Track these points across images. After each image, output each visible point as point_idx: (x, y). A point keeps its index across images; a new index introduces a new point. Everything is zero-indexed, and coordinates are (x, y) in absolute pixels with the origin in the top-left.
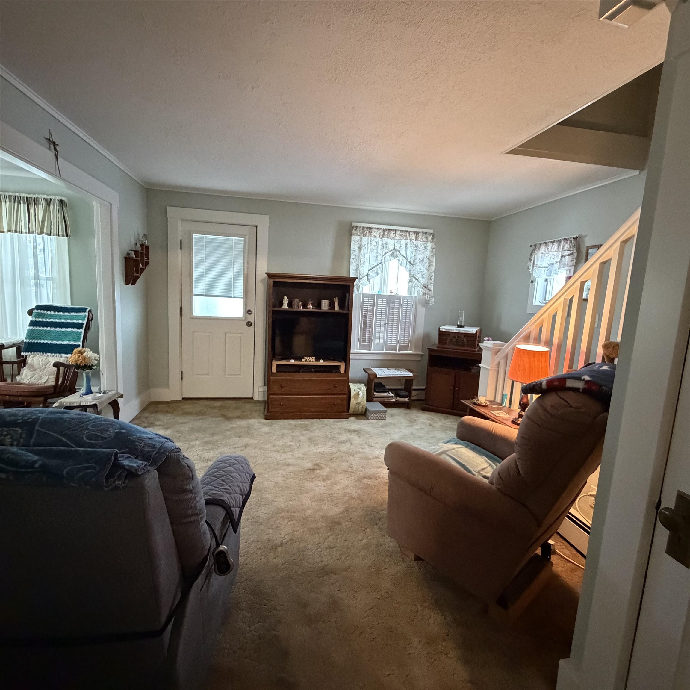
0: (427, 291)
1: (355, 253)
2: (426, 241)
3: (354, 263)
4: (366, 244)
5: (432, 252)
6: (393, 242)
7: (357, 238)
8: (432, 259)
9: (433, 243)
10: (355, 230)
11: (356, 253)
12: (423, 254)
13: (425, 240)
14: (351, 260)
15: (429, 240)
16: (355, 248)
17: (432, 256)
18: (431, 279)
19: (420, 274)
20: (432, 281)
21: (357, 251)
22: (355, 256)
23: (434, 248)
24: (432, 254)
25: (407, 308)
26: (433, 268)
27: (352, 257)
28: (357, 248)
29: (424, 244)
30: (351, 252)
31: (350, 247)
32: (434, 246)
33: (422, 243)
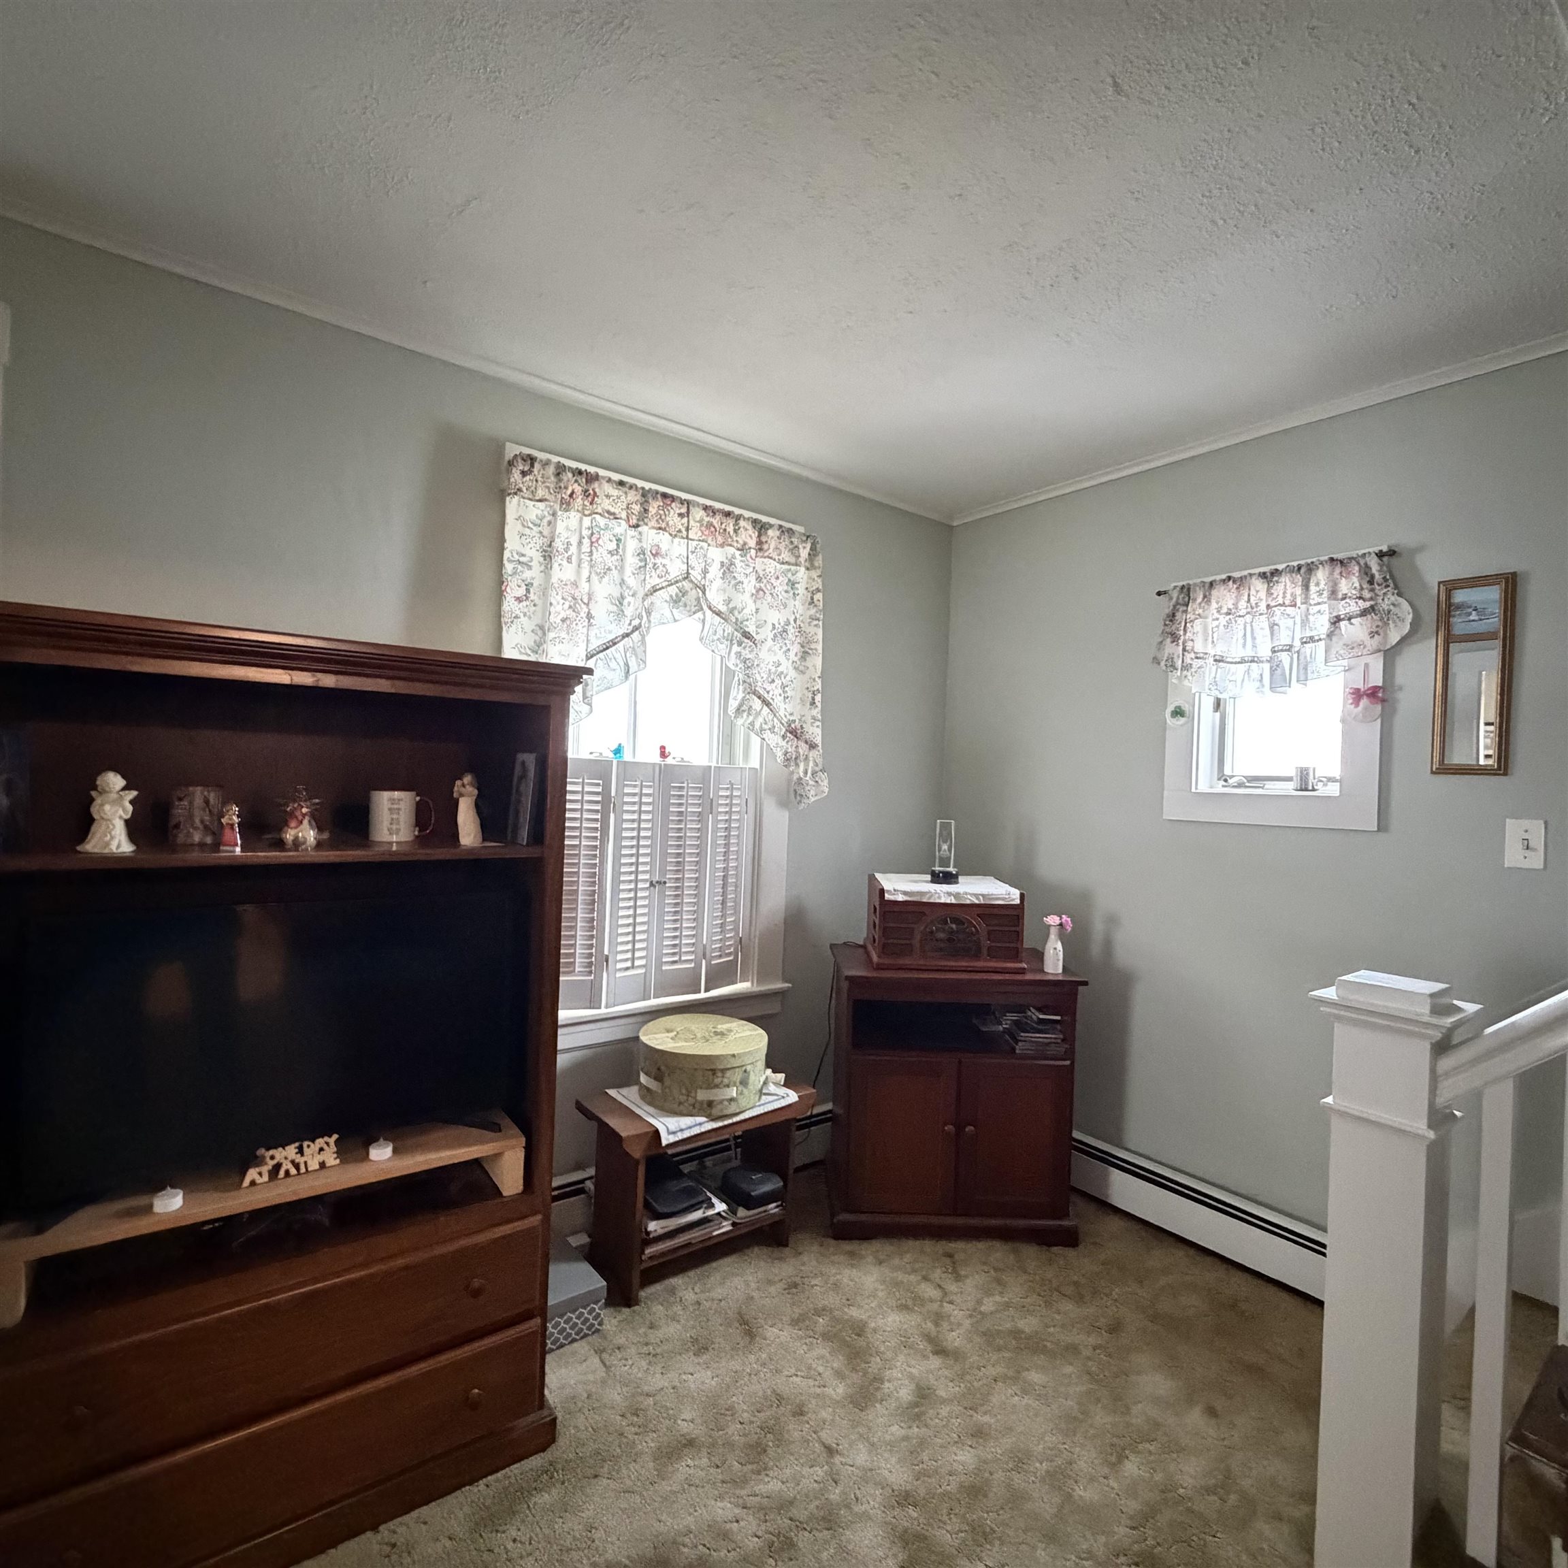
0: (803, 748)
1: (528, 574)
2: (793, 560)
3: (523, 619)
4: (574, 540)
5: (812, 602)
6: (678, 548)
7: (535, 511)
8: (812, 630)
9: (814, 574)
10: (524, 473)
11: (534, 574)
12: (785, 606)
13: (786, 556)
14: (509, 605)
15: (802, 560)
16: (526, 551)
17: (812, 618)
18: (813, 703)
19: (778, 682)
20: (816, 712)
21: (534, 564)
22: (529, 586)
23: (818, 590)
24: (813, 611)
25: (730, 813)
26: (817, 661)
27: (513, 590)
28: (533, 554)
29: (785, 573)
30: (509, 567)
31: (502, 549)
32: (819, 584)
33: (778, 566)
